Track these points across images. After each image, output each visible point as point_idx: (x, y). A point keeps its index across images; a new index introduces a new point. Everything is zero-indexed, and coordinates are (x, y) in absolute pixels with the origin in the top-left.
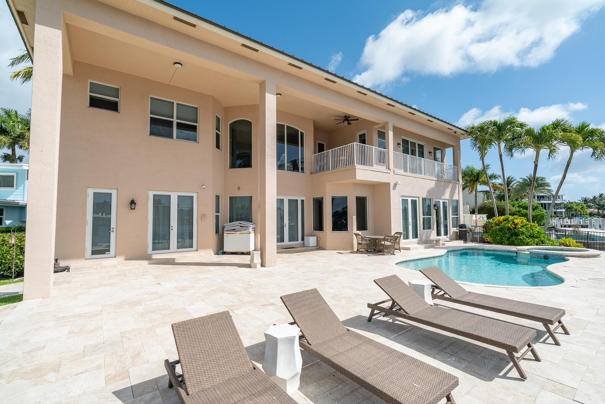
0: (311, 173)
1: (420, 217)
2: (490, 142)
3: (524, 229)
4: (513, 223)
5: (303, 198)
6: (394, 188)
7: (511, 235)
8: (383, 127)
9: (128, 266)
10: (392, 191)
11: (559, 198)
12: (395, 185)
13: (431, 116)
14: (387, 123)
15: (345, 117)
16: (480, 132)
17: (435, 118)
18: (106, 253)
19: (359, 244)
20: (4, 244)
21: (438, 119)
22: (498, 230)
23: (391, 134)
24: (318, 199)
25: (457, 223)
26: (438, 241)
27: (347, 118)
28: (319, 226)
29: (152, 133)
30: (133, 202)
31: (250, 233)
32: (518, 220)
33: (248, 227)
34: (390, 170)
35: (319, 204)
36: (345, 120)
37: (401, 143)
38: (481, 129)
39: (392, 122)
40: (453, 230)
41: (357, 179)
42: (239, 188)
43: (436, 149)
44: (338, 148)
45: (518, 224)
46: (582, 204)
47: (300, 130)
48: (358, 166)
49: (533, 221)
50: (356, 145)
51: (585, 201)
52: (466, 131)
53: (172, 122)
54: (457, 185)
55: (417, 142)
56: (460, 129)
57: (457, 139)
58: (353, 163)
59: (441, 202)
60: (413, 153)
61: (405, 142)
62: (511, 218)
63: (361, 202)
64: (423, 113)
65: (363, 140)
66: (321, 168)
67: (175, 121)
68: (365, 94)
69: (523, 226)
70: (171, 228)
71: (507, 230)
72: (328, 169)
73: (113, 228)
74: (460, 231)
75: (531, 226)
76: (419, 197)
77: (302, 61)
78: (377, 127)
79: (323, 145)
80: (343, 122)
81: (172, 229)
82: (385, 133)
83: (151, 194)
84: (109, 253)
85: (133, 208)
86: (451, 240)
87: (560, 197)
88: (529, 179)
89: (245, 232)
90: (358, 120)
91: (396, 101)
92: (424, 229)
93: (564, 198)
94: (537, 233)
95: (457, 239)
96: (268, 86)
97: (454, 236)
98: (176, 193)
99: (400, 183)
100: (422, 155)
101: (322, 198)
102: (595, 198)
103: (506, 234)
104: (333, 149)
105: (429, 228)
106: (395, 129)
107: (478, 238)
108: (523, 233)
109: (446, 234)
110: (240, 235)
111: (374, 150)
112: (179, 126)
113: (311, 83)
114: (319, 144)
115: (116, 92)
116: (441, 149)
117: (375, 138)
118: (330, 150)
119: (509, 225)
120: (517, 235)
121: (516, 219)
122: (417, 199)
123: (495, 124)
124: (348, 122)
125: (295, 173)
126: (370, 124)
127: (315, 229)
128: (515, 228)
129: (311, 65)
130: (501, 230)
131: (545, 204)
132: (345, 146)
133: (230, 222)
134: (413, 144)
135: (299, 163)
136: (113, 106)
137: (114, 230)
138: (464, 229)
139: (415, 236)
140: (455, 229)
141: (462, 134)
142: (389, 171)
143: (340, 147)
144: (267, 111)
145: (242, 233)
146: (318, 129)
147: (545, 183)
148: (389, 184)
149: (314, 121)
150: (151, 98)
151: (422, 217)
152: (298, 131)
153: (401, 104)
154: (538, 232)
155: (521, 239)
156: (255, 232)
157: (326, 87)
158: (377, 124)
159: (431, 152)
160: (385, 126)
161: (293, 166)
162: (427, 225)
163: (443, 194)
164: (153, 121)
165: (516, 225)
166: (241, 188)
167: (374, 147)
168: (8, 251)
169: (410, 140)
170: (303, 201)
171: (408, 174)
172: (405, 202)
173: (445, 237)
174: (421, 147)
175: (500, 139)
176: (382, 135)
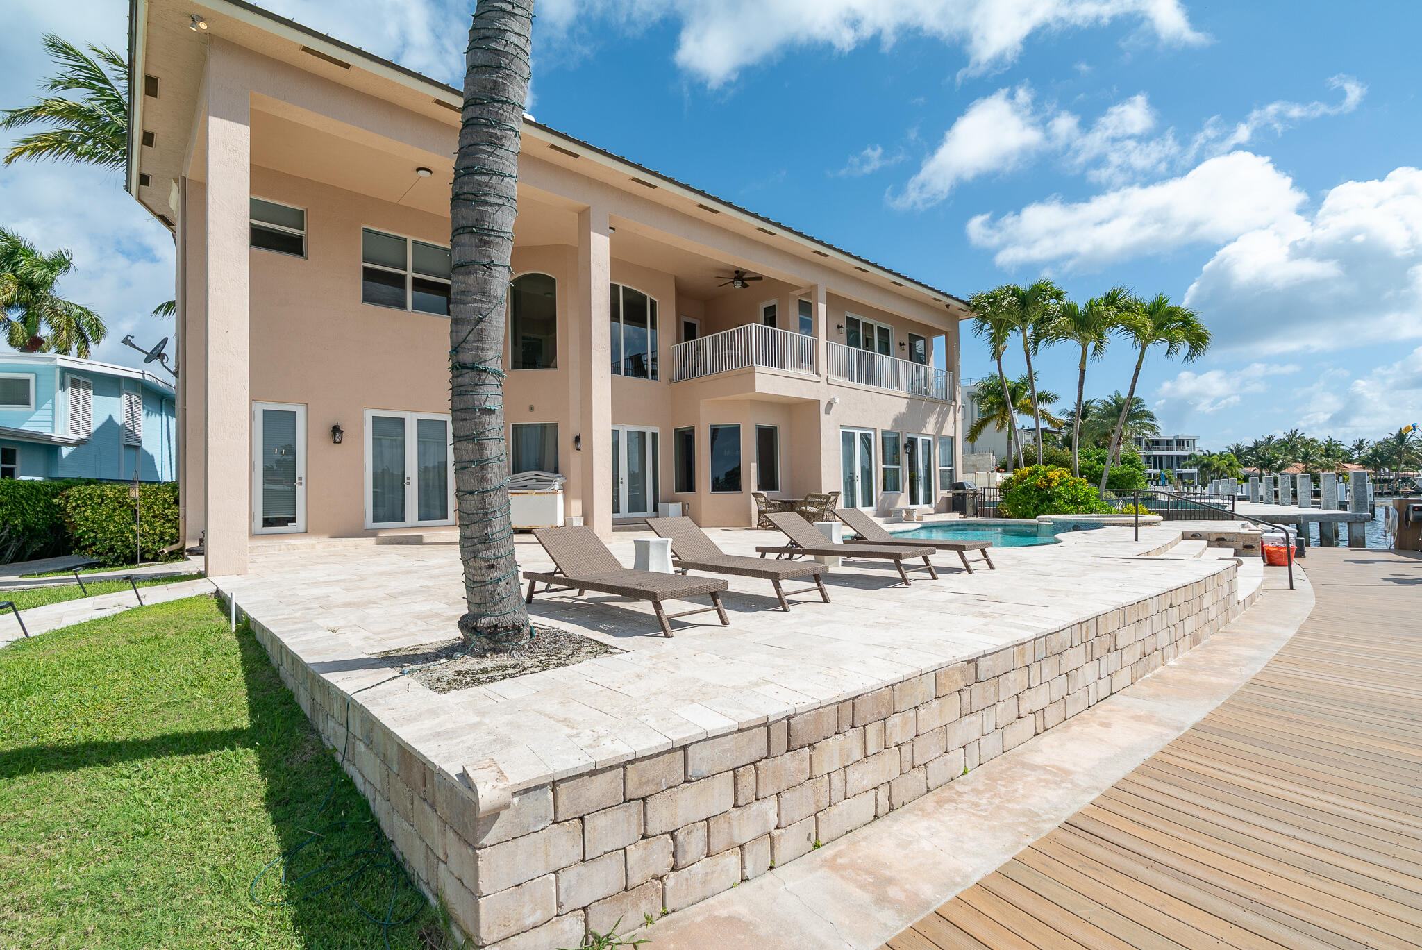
0: (672, 381)
1: (878, 467)
2: (1011, 326)
3: (1061, 490)
4: (1045, 478)
5: (656, 430)
6: (828, 411)
7: (1041, 500)
8: (809, 295)
9: (334, 546)
10: (824, 417)
11: (1188, 446)
12: (830, 404)
13: (898, 275)
14: (814, 287)
15: (737, 272)
16: (991, 306)
17: (905, 278)
18: (289, 524)
19: (761, 512)
20: (102, 502)
21: (912, 281)
22: (1020, 492)
23: (822, 308)
24: (684, 432)
25: (951, 481)
26: (909, 512)
27: (740, 276)
28: (686, 482)
29: (367, 298)
30: (336, 430)
31: (556, 491)
32: (1055, 473)
33: (552, 481)
34: (819, 376)
35: (686, 440)
36: (736, 279)
37: (845, 326)
38: (993, 300)
39: (824, 284)
40: (941, 494)
41: (758, 390)
42: (531, 408)
43: (913, 338)
44: (723, 332)
45: (1053, 479)
46: (1230, 456)
47: (649, 297)
48: (759, 368)
49: (1081, 475)
50: (756, 328)
51: (1238, 452)
52: (968, 304)
53: (404, 277)
54: (952, 408)
55: (877, 324)
56: (956, 299)
57: (954, 319)
58: (750, 361)
59: (920, 439)
60: (868, 345)
61: (852, 323)
62: (1042, 468)
63: (767, 437)
64: (883, 269)
65: (771, 320)
66: (690, 371)
67: (410, 274)
68: (773, 234)
69: (1061, 484)
70: (406, 481)
71: (1035, 491)
72: (705, 372)
73: (300, 479)
74: (954, 494)
75: (1075, 482)
76: (875, 429)
77: (656, 174)
78: (796, 293)
79: (695, 325)
80: (733, 282)
81: (409, 483)
82: (811, 304)
83: (369, 415)
84: (294, 524)
85: (338, 440)
86: (938, 511)
87: (1191, 442)
88: (1115, 402)
89: (547, 490)
90: (760, 278)
91: (831, 247)
92: (884, 489)
93: (1198, 444)
94: (1084, 496)
95: (948, 511)
96: (596, 217)
97: (944, 506)
98: (414, 414)
99: (838, 400)
100: (885, 349)
101: (692, 430)
102: (1257, 445)
103: (1032, 498)
104: (713, 335)
105: (896, 488)
106: (831, 299)
107: (992, 511)
108: (1059, 496)
109: (928, 500)
110: (538, 496)
111: (791, 338)
112: (418, 284)
113: (673, 212)
114: (686, 323)
115: (299, 218)
116: (924, 338)
117: (794, 314)
118: (707, 337)
119: (1038, 482)
120: (1050, 499)
121: (1052, 470)
122: (873, 433)
123: (1015, 292)
124: (742, 282)
125: (639, 381)
126: (783, 288)
127: (680, 489)
128: (1049, 487)
129: (672, 181)
130: (1025, 491)
131: (1161, 457)
132: (735, 329)
133: (514, 473)
134: (870, 327)
135: (647, 360)
136: (293, 246)
137: (303, 481)
138: (961, 491)
139: (867, 502)
140: (946, 492)
141: (961, 309)
142: (818, 379)
143: (726, 332)
144: (593, 265)
145: (541, 493)
146: (684, 293)
147: (1144, 411)
148: (816, 403)
149: (676, 277)
150: (365, 230)
151: (881, 466)
152: (645, 297)
153: (840, 251)
154: (1086, 494)
155: (1056, 507)
156: (564, 493)
157: (699, 220)
158: (796, 288)
159: (903, 344)
160: (810, 292)
161: (635, 368)
162: (891, 483)
163: (924, 424)
164: (369, 275)
165: (1050, 481)
166: (536, 408)
167: (789, 333)
168: (110, 516)
169: (863, 319)
170: (654, 435)
171: (855, 384)
172: (848, 439)
173: (927, 506)
174: (884, 333)
175: (1026, 321)
176: (806, 308)
